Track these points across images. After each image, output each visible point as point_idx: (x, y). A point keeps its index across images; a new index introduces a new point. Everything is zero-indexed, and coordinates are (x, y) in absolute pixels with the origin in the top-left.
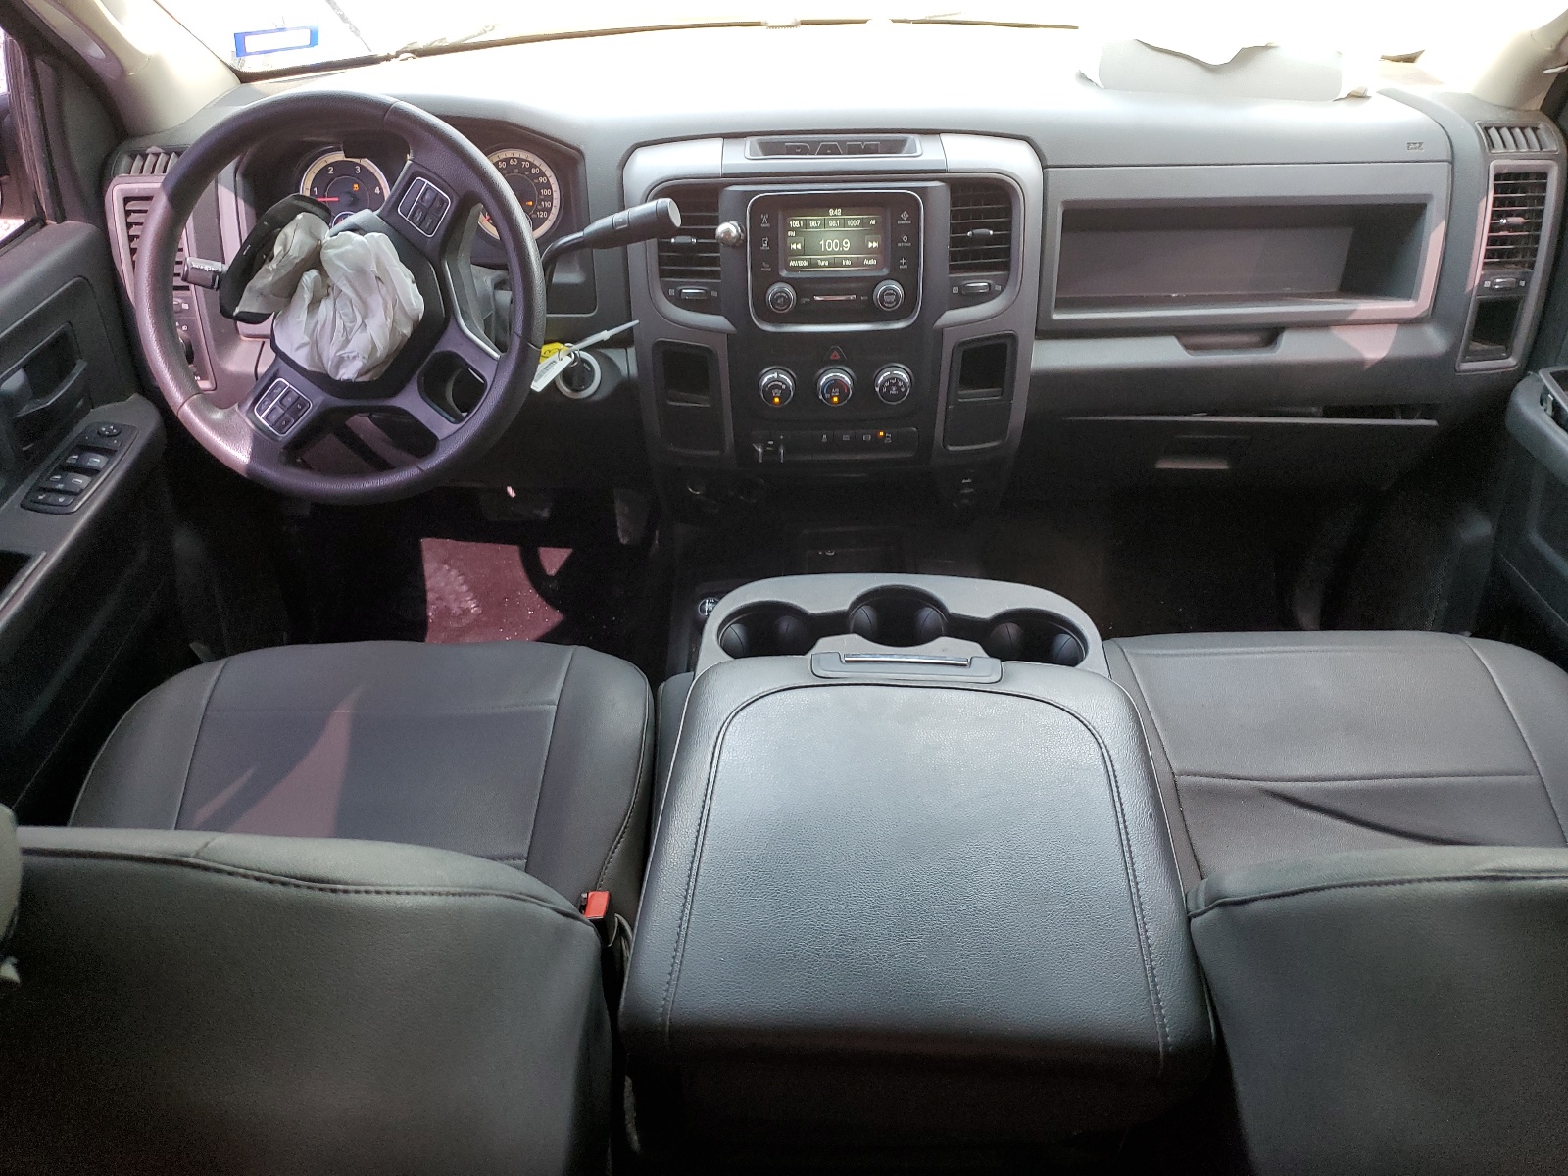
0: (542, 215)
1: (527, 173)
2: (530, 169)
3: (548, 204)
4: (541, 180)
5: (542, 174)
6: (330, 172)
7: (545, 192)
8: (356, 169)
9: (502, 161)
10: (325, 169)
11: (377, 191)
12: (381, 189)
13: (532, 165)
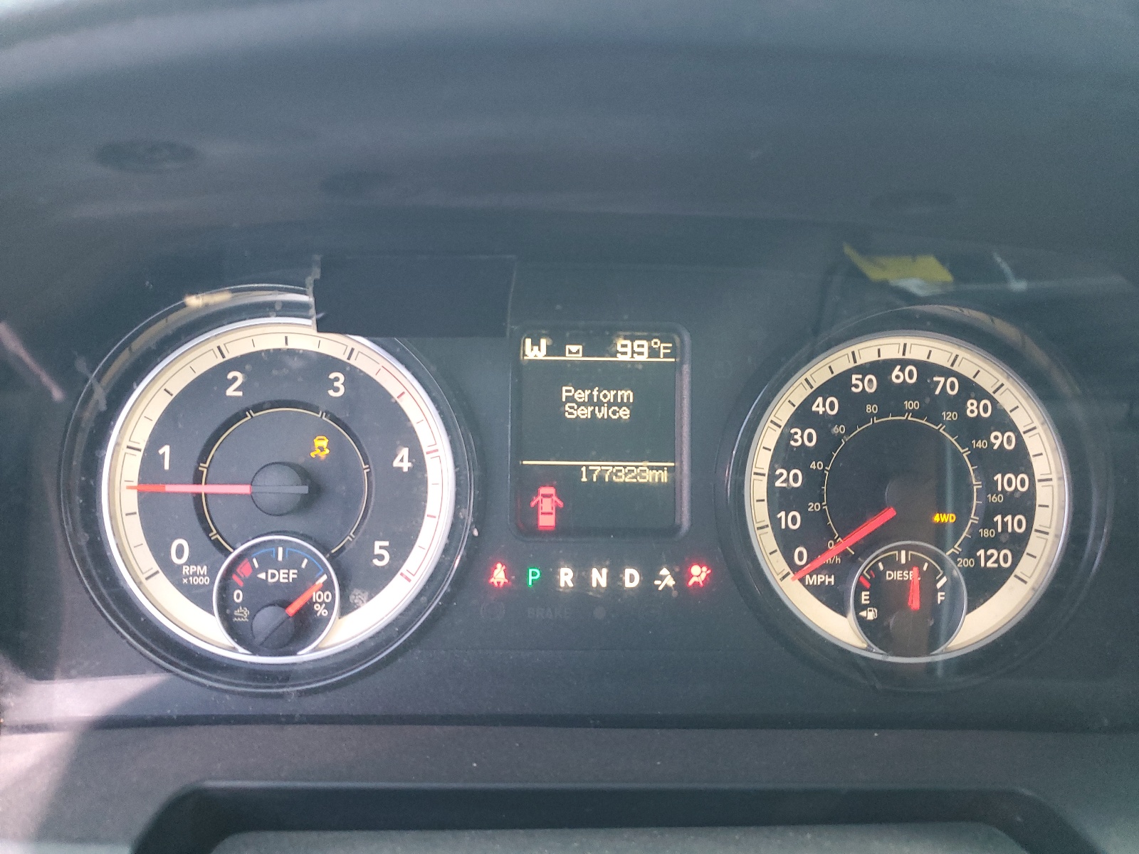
0: (992, 559)
1: (949, 416)
2: (957, 404)
3: (1014, 523)
4: (998, 439)
5: (1002, 421)
6: (230, 392)
7: (1009, 482)
8: (330, 384)
9: (863, 370)
10: (215, 378)
11: (402, 461)
12: (417, 456)
13: (969, 388)
